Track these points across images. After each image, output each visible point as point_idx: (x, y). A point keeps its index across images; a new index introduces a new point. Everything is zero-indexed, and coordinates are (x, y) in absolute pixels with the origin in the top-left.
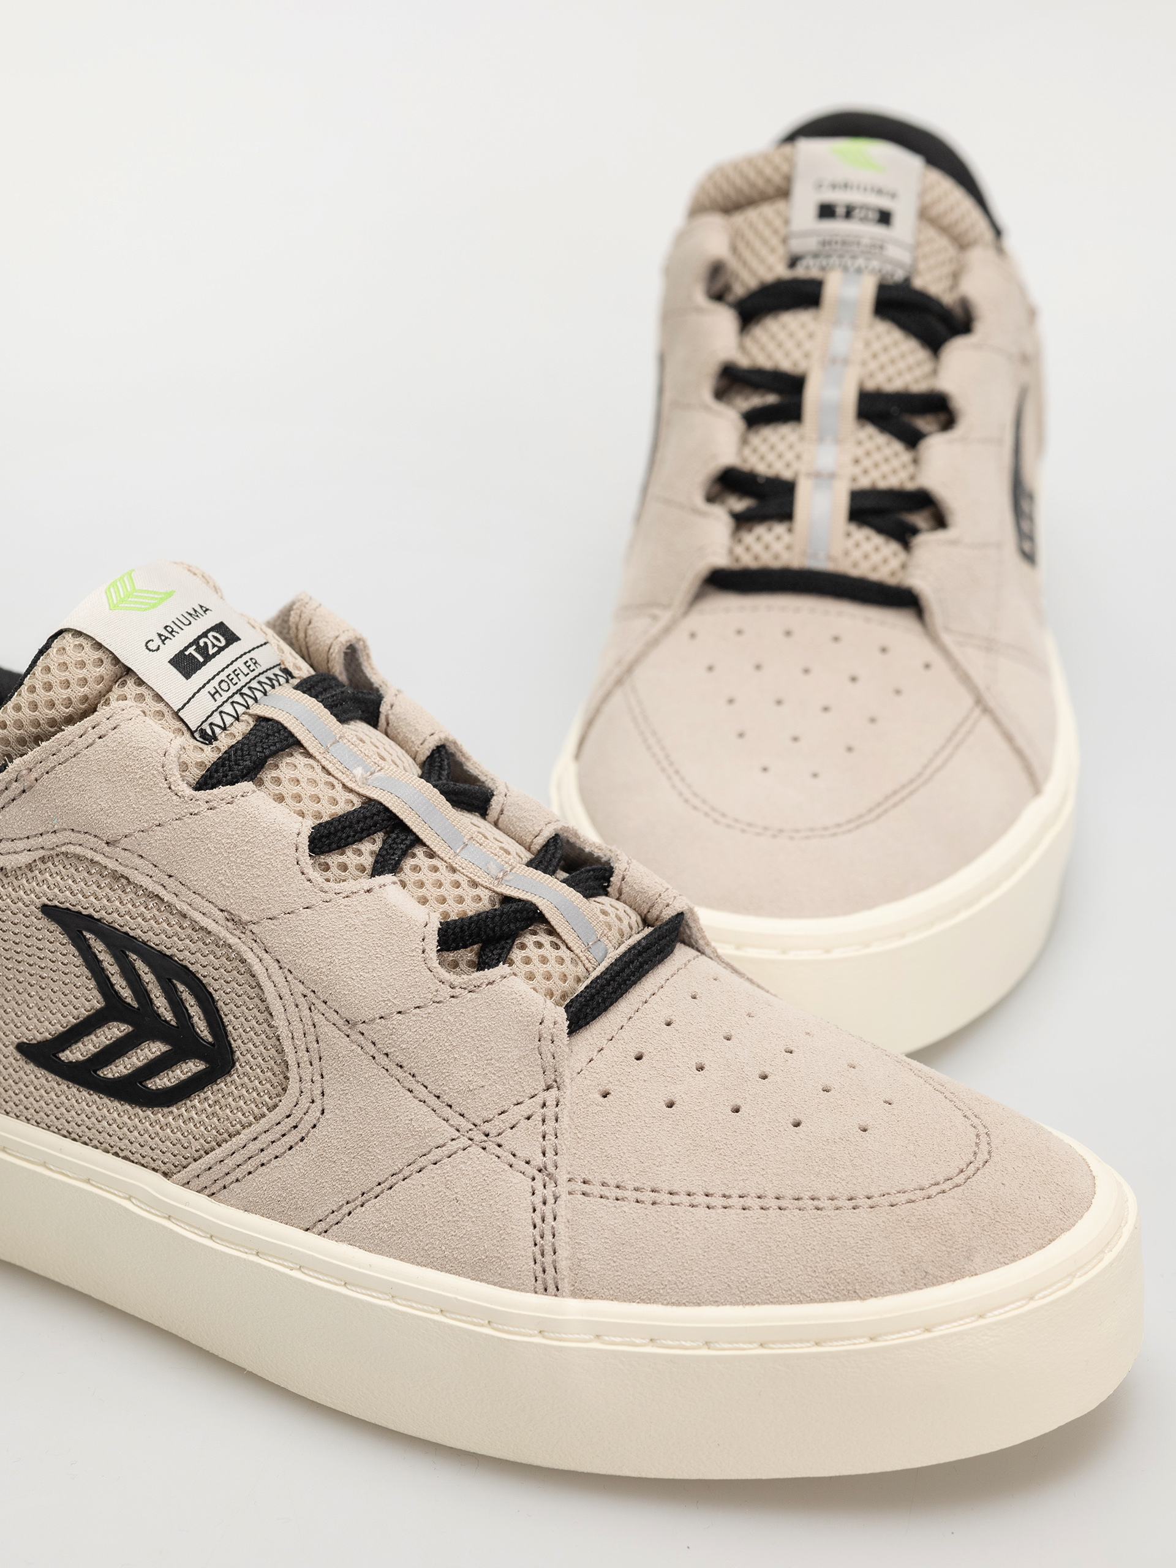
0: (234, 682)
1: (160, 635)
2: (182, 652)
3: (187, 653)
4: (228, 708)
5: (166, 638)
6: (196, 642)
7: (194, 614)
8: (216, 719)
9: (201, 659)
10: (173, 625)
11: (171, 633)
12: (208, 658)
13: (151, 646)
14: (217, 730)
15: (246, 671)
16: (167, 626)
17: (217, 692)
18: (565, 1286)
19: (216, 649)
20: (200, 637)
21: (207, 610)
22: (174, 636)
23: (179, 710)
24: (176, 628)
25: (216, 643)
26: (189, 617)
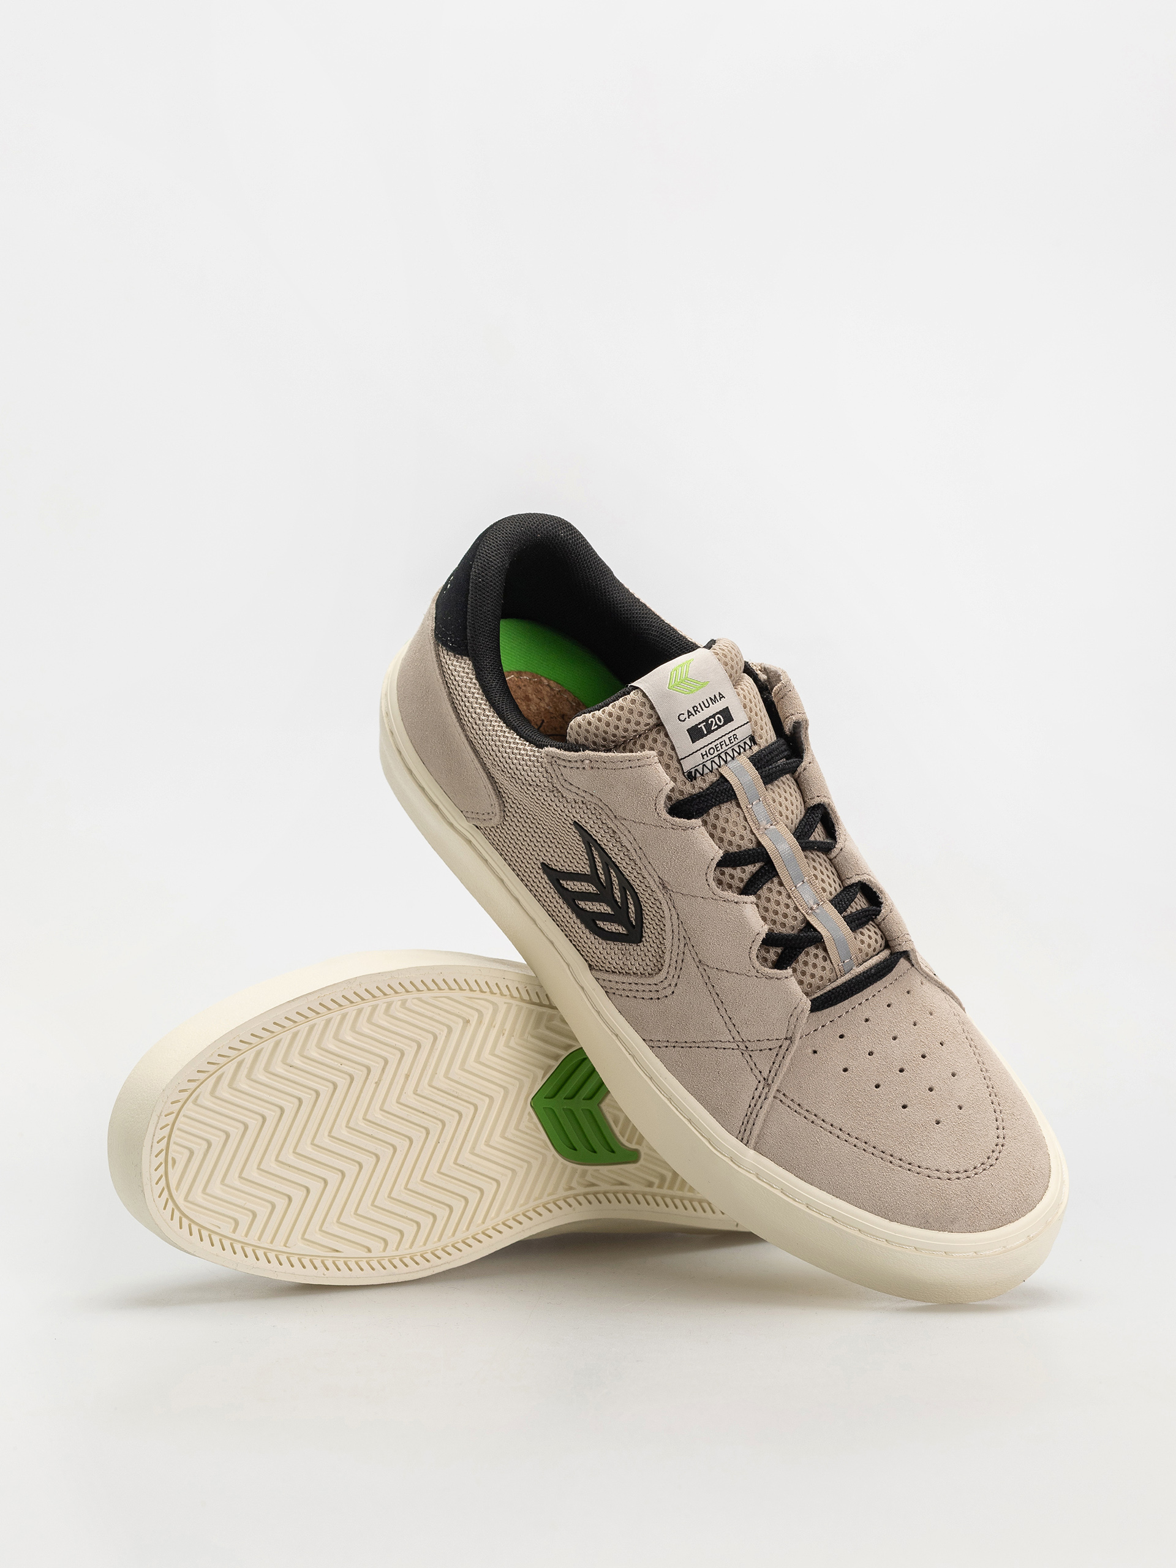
0: (718, 749)
1: (689, 712)
2: (697, 725)
3: (699, 726)
4: (709, 764)
5: (692, 714)
6: (706, 720)
7: (714, 700)
8: (700, 768)
9: (705, 733)
10: (699, 706)
11: (695, 711)
12: (710, 731)
13: (682, 718)
14: (698, 775)
15: (728, 742)
16: (695, 706)
17: (706, 754)
18: (752, 1142)
19: (716, 727)
20: (710, 717)
21: (723, 697)
22: (696, 714)
23: (682, 759)
24: (699, 709)
25: (718, 723)
26: (710, 701)
